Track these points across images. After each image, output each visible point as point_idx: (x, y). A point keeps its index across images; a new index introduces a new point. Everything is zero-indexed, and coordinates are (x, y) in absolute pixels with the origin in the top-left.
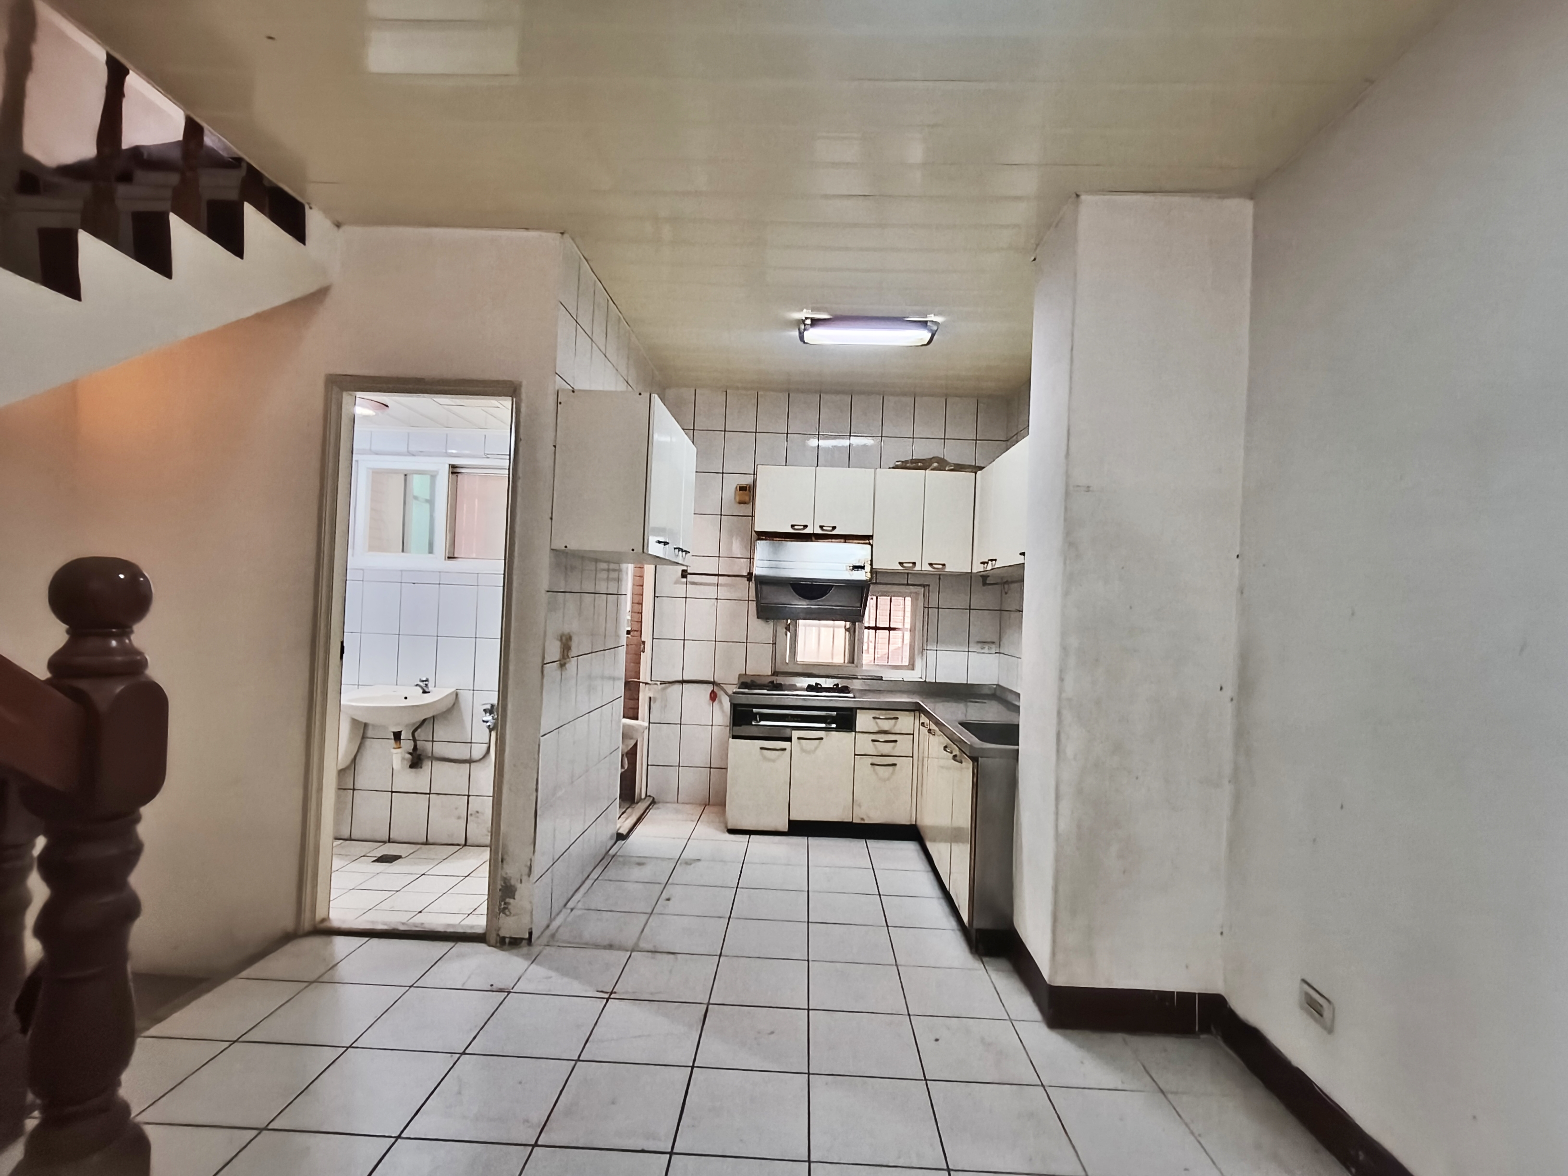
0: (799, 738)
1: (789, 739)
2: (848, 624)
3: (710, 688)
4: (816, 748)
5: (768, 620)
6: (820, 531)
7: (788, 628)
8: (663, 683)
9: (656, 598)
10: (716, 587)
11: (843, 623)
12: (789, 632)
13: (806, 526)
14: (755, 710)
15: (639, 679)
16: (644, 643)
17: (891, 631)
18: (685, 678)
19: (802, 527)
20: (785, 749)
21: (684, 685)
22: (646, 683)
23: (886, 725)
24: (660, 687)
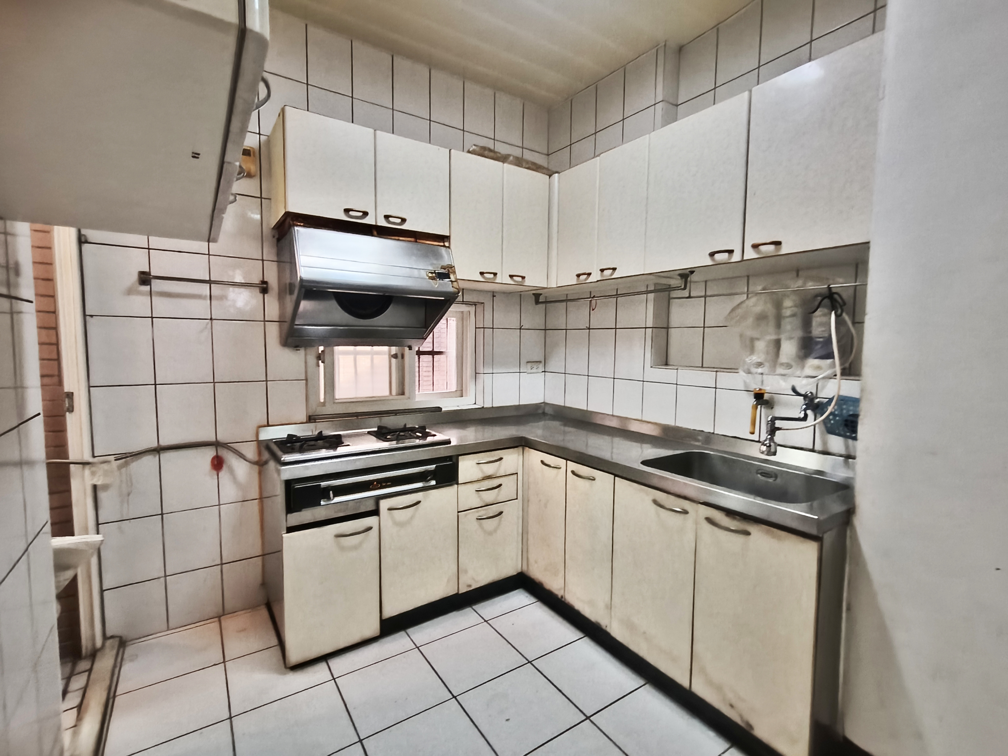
0: (390, 509)
1: (375, 512)
2: (394, 350)
3: (210, 453)
4: (412, 518)
5: (298, 348)
6: (383, 223)
7: (319, 357)
8: (121, 457)
9: (88, 318)
10: (209, 301)
11: (385, 348)
12: (323, 362)
13: (365, 214)
14: (324, 484)
15: (68, 458)
16: (70, 395)
17: (435, 356)
18: (164, 442)
19: (361, 214)
20: (370, 529)
21: (161, 455)
22: (85, 464)
23: (490, 469)
24: (115, 464)
